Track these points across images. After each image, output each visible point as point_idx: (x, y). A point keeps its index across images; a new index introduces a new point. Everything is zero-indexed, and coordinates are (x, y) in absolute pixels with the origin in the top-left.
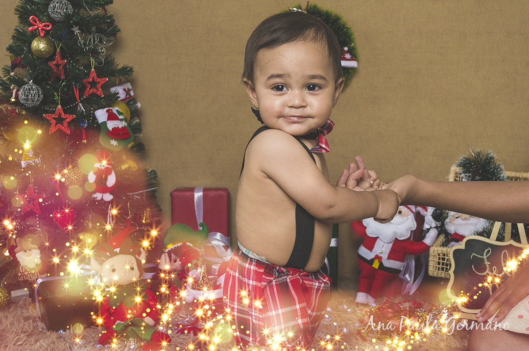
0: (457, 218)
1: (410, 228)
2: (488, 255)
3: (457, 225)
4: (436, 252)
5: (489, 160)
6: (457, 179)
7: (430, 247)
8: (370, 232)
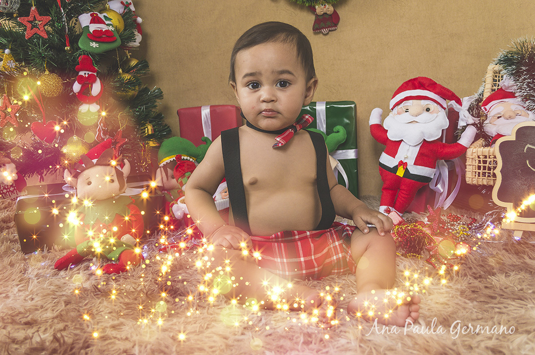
0: (498, 118)
1: (441, 127)
3: (499, 125)
4: (476, 154)
6: (496, 79)
7: (466, 148)
8: (392, 136)
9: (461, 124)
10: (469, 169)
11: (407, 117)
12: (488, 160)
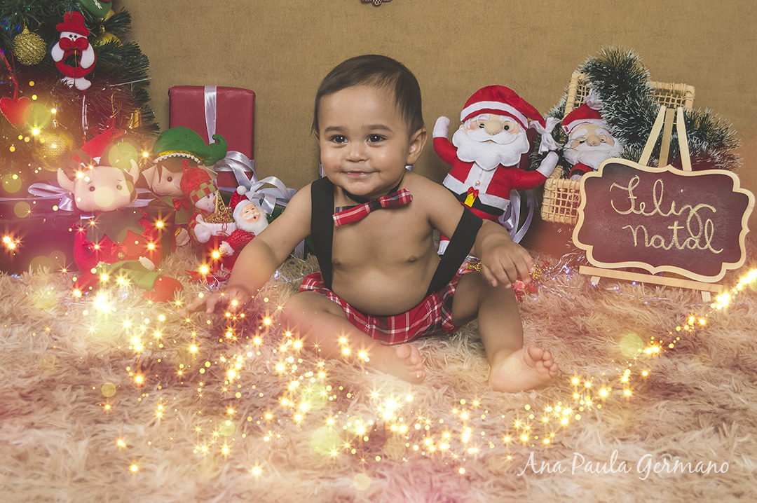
0: (581, 142)
1: (521, 150)
2: (635, 186)
3: (581, 153)
4: (555, 186)
5: (630, 63)
6: (582, 90)
7: (546, 178)
8: (463, 155)
9: (543, 149)
10: (546, 202)
11: (482, 134)
12: (569, 194)
